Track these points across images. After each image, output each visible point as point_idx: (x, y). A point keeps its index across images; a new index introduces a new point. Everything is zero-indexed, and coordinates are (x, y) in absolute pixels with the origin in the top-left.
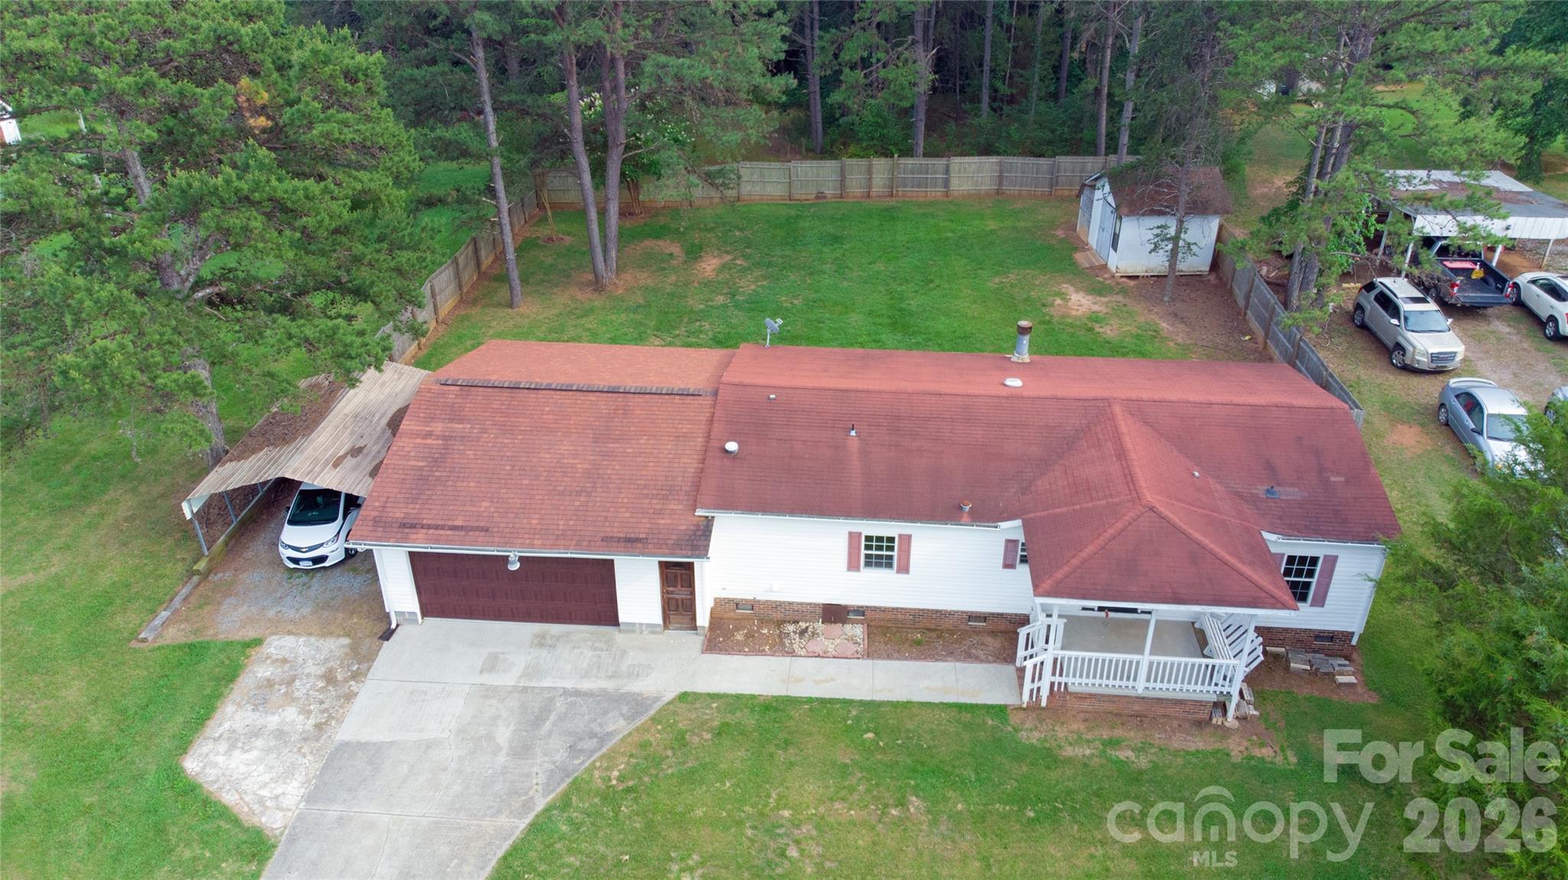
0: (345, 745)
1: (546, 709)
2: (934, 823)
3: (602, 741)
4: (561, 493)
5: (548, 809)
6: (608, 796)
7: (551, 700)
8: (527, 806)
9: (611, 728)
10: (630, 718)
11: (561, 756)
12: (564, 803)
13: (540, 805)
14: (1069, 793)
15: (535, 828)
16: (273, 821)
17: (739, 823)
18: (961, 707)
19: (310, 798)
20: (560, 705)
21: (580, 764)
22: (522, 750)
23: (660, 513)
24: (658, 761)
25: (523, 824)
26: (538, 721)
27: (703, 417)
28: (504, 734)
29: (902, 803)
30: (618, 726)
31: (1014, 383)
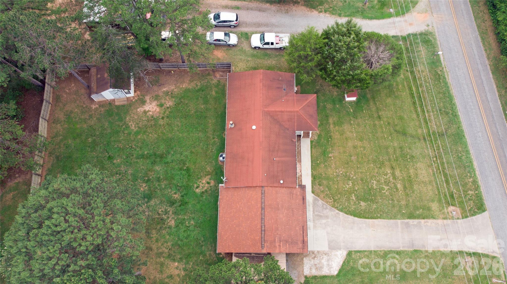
0: (329, 248)
1: (318, 215)
2: (333, 153)
3: (324, 204)
4: (293, 214)
5: (338, 210)
6: (335, 201)
7: (315, 215)
8: (338, 213)
9: (321, 203)
10: (318, 201)
11: (328, 210)
12: (337, 208)
13: (337, 211)
14: (326, 133)
15: (341, 210)
16: (345, 253)
17: (337, 180)
18: (311, 148)
19: (340, 249)
20: (316, 213)
21: (329, 207)
22: (327, 217)
23: (296, 195)
24: (327, 195)
25: (341, 213)
26: (320, 216)
27: (271, 189)
28: (324, 221)
29: (331, 157)
30: (320, 202)
31: (254, 127)
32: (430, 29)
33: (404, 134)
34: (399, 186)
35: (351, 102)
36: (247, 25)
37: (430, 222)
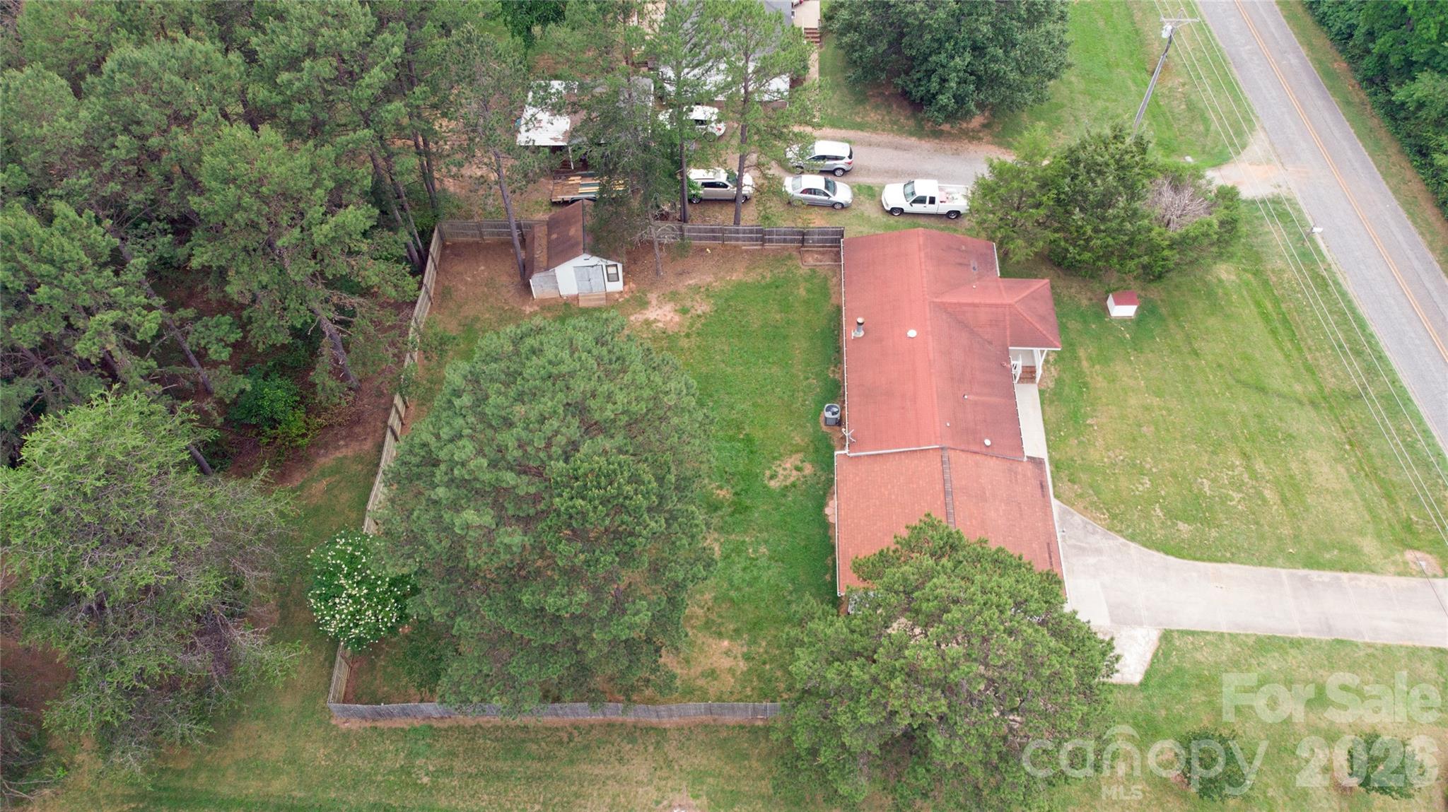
0: (1112, 621)
1: (1074, 547)
2: (1096, 417)
3: (1087, 523)
4: (1021, 515)
5: (1124, 537)
6: (1114, 517)
7: (1069, 546)
8: (1124, 545)
9: (1080, 521)
10: (1072, 515)
11: (1098, 537)
12: (1120, 532)
13: (1122, 540)
14: (1073, 377)
15: (1132, 538)
16: (1154, 635)
17: (1114, 474)
18: (1042, 403)
19: (1141, 624)
20: (1072, 542)
21: (1099, 529)
22: (1099, 551)
23: (1024, 476)
24: (1092, 503)
25: (1132, 545)
26: (1082, 549)
28: (1092, 560)
29: (1092, 426)
30: (1078, 518)
31: (912, 333)
32: (1283, 193)
33: (1262, 390)
34: (1268, 494)
35: (1123, 321)
36: (869, 171)
37: (1364, 579)
